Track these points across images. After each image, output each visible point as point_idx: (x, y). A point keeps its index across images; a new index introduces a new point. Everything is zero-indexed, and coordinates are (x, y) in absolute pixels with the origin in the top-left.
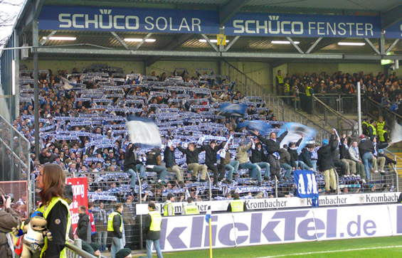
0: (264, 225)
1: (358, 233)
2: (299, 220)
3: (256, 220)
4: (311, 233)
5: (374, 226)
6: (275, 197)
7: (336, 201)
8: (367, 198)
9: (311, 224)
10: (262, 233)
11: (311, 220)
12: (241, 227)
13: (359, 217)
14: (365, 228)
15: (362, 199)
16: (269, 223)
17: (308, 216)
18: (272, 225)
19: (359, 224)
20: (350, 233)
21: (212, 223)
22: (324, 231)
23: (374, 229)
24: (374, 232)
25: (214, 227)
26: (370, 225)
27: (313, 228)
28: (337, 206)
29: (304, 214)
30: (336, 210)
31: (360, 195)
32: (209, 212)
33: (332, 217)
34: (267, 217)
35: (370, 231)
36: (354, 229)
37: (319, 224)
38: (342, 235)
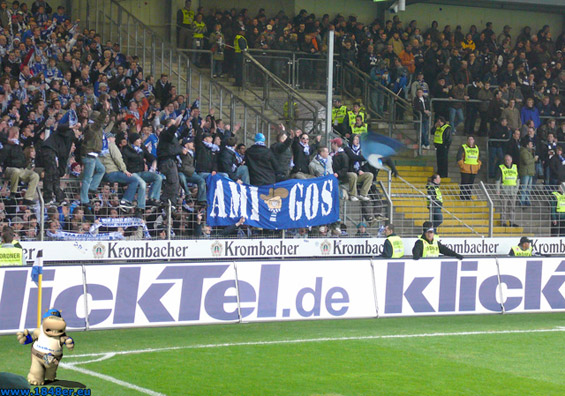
0: (142, 289)
1: (316, 310)
2: (208, 283)
3: (129, 280)
4: (229, 308)
5: (346, 299)
6: (166, 238)
7: (278, 250)
8: (336, 246)
9: (231, 292)
10: (138, 308)
11: (231, 283)
12: (99, 292)
13: (319, 281)
14: (329, 301)
15: (325, 247)
16: (153, 285)
17: (228, 275)
18: (157, 291)
19: (317, 294)
20: (300, 310)
21: (44, 284)
22: (255, 305)
23: (345, 305)
24: (345, 310)
25: (48, 291)
26: (337, 295)
27: (233, 299)
28: (280, 259)
29: (219, 272)
30: (278, 266)
31: (321, 241)
32: (39, 262)
33: (270, 279)
34: (149, 275)
35: (337, 307)
36: (308, 302)
37: (246, 291)
38: (286, 312)
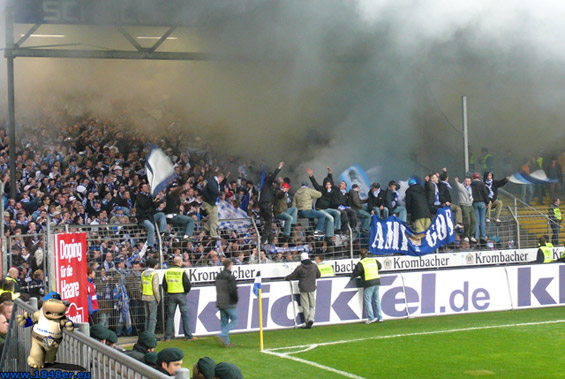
0: (334, 297)
3: (324, 290)
5: (487, 297)
6: (350, 258)
7: (434, 263)
8: (477, 258)
10: (332, 309)
13: (466, 284)
15: (469, 258)
16: (342, 293)
17: (397, 283)
19: (465, 295)
21: (263, 295)
22: (419, 304)
23: (487, 301)
24: (487, 305)
25: (266, 301)
26: (481, 295)
28: (435, 269)
30: (435, 275)
31: (465, 254)
32: (258, 280)
38: (443, 309)
